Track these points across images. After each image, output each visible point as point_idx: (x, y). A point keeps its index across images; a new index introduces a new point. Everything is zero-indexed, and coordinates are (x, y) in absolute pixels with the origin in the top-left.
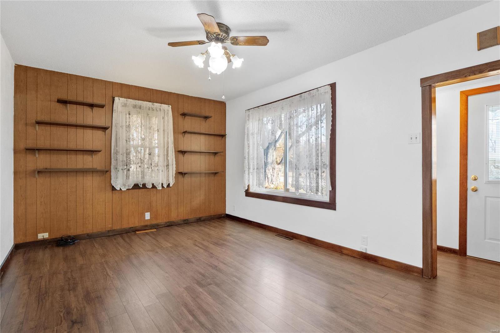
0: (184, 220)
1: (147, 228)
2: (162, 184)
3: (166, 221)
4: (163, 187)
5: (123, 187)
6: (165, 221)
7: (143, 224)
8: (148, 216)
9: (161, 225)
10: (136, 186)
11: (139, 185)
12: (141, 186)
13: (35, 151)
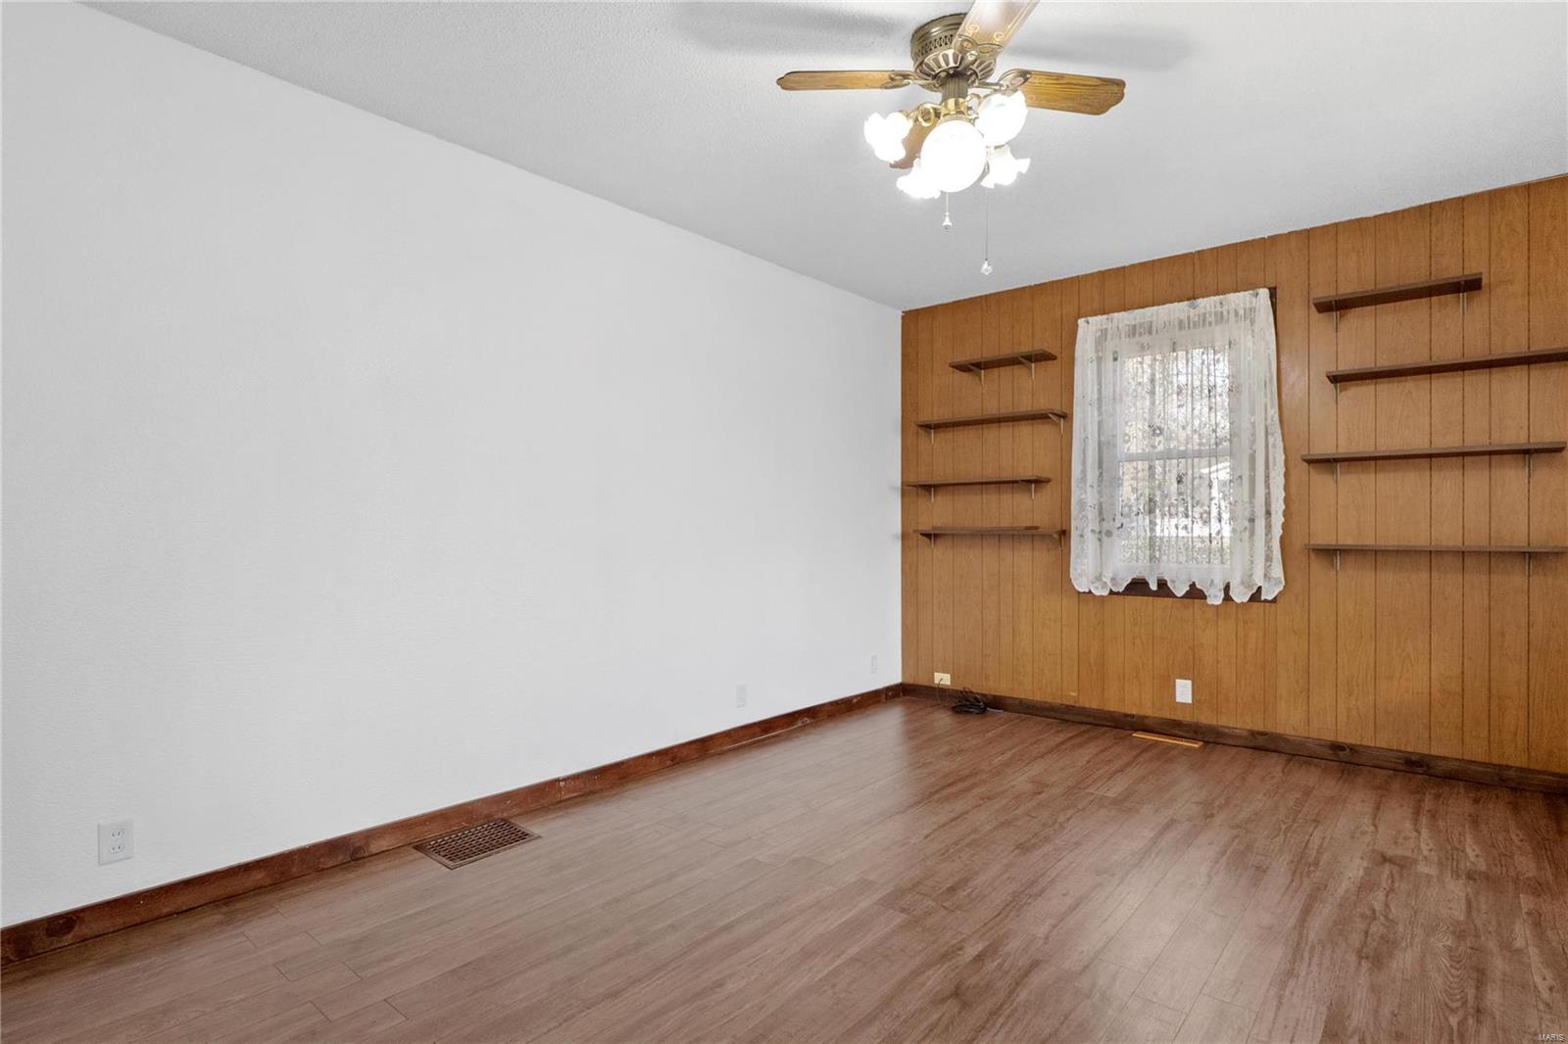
0: (1337, 747)
1: (1181, 733)
2: (1227, 588)
3: (1256, 729)
4: (1227, 598)
5: (1096, 585)
6: (1248, 728)
7: (1167, 715)
8: (1184, 691)
9: (1233, 736)
10: (1137, 587)
11: (1147, 584)
12: (1154, 587)
13: (928, 488)
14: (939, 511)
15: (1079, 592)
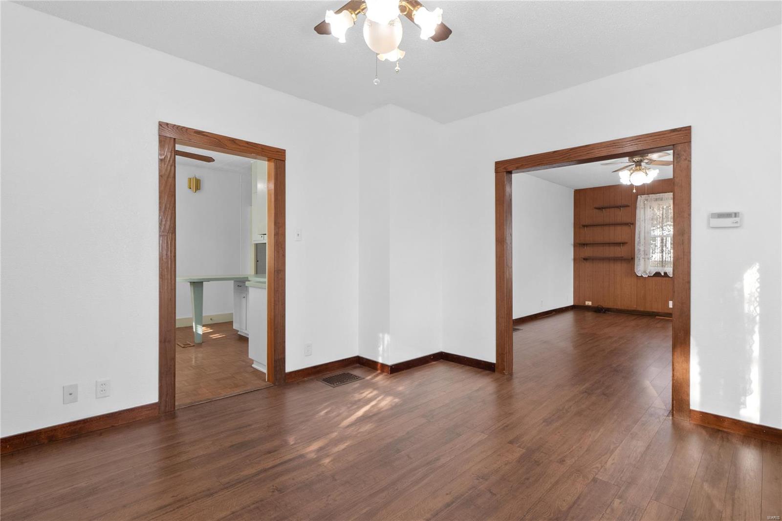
5: (644, 274)
7: (666, 311)
8: (671, 304)
10: (657, 274)
11: (660, 274)
12: (663, 274)
13: (584, 245)
14: (588, 252)
15: (637, 276)
